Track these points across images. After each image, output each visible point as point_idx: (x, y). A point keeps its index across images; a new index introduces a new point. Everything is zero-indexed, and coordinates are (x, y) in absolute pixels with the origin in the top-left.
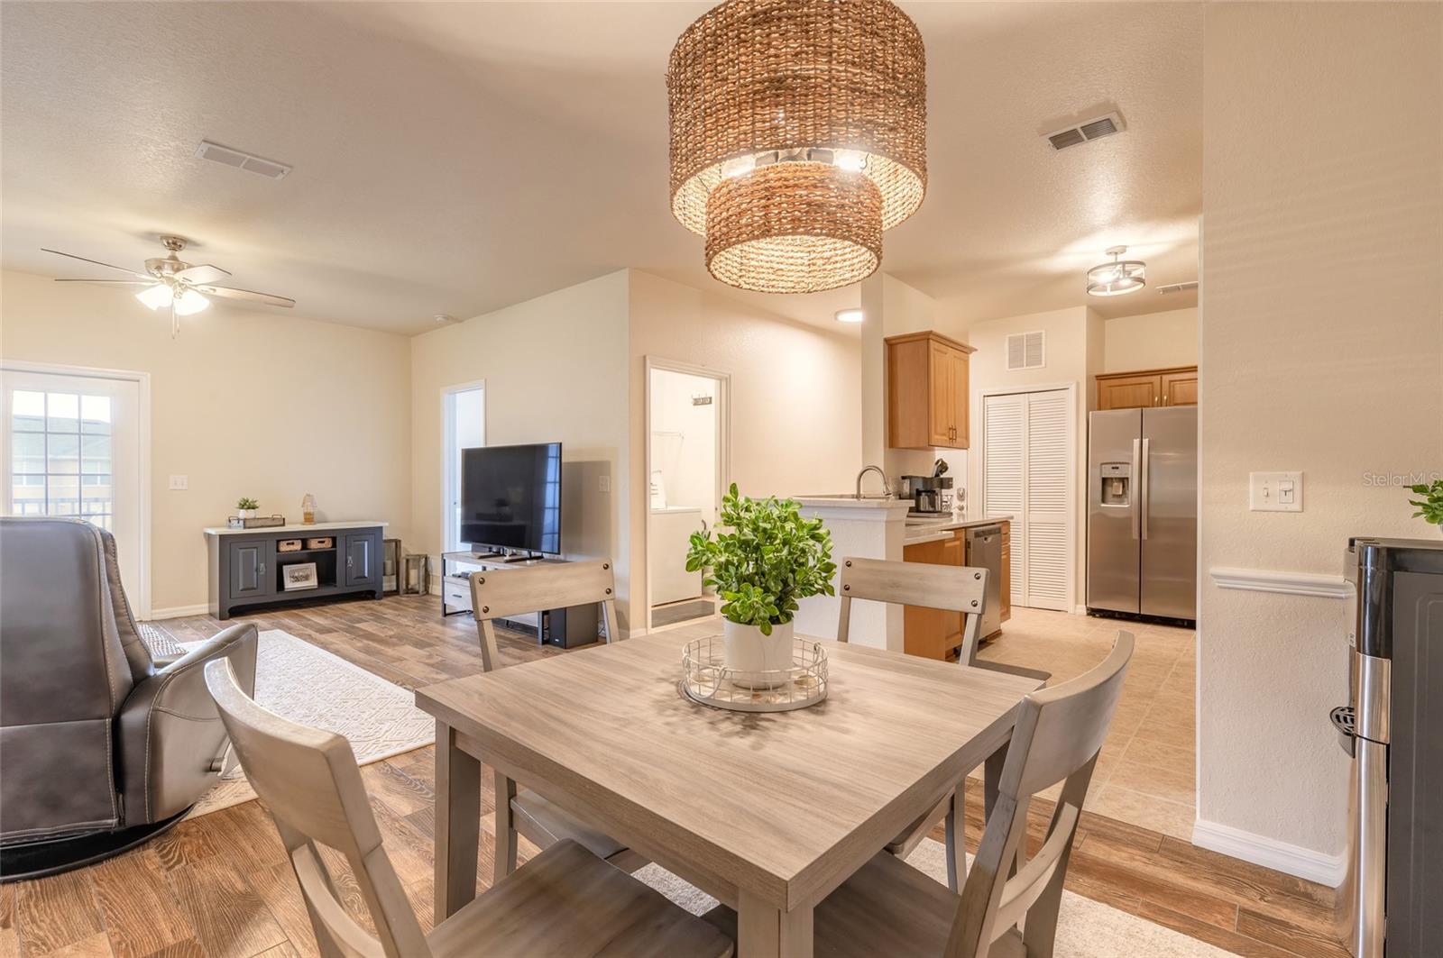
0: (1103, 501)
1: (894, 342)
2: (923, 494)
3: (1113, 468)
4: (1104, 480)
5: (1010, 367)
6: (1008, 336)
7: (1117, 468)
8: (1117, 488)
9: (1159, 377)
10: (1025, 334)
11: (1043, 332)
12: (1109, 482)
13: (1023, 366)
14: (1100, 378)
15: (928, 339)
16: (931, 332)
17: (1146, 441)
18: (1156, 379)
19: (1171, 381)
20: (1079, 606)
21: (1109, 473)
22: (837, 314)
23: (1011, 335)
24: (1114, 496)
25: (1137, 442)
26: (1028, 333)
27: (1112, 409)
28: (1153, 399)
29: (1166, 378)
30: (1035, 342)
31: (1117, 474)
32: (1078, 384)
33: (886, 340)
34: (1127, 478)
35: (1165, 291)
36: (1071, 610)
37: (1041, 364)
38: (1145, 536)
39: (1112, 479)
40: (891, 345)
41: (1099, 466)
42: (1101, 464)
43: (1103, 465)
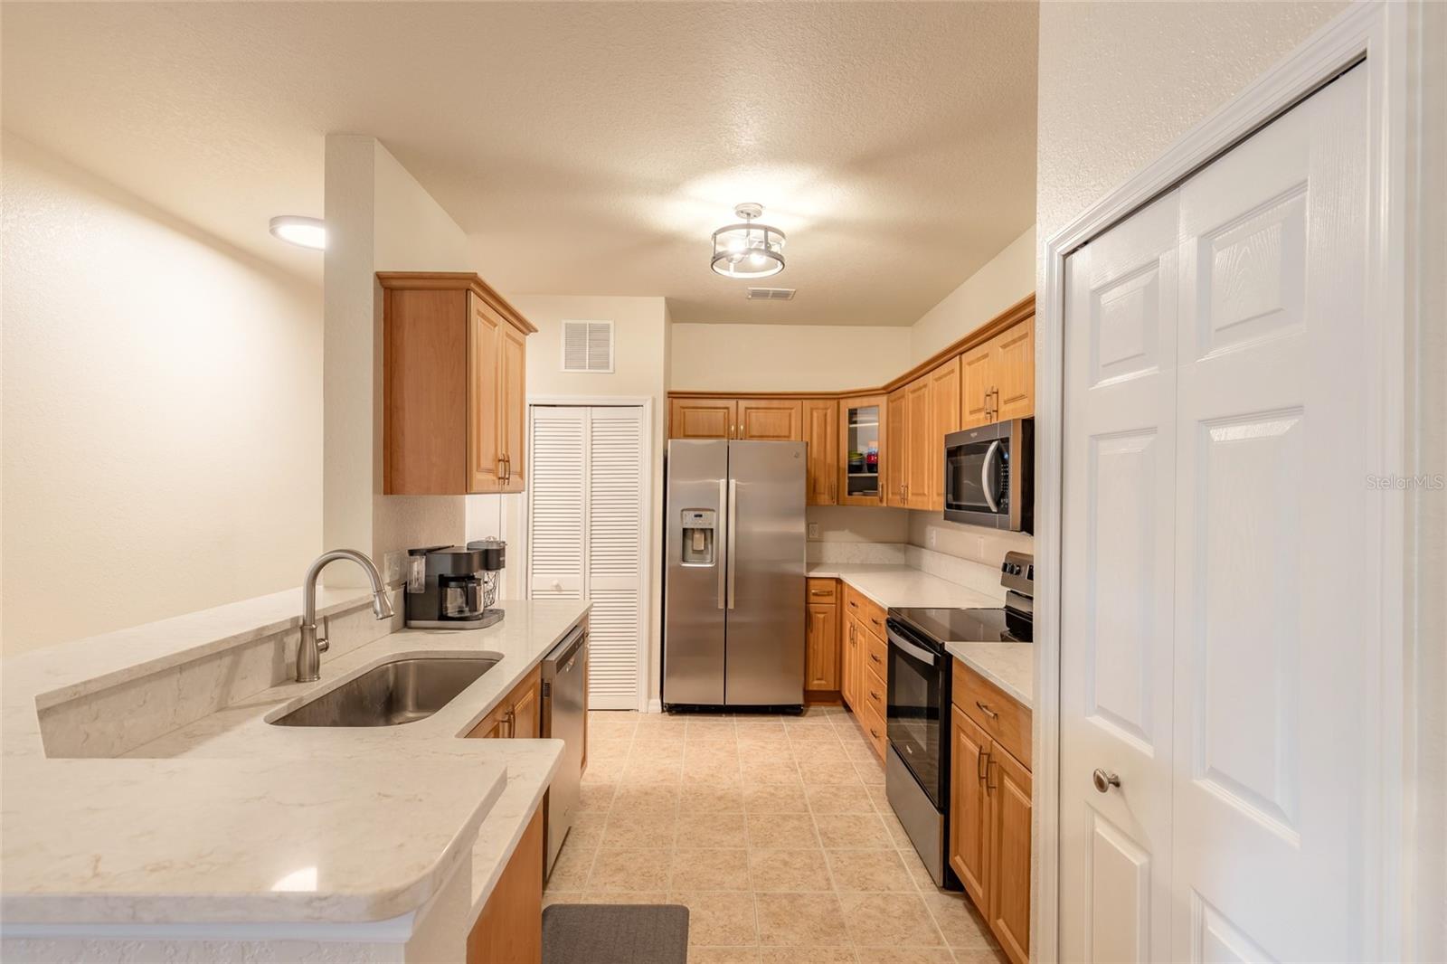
0: (684, 560)
1: (395, 283)
2: (452, 584)
3: (696, 516)
4: (685, 530)
5: (566, 367)
6: (564, 322)
7: (701, 516)
8: (698, 542)
9: (734, 401)
10: (588, 322)
11: (611, 323)
12: (689, 533)
13: (584, 368)
14: (672, 395)
15: (468, 290)
16: (473, 278)
17: (732, 482)
18: (731, 403)
19: (747, 408)
20: (652, 701)
21: (690, 522)
22: (274, 221)
23: (569, 321)
24: (695, 552)
25: (723, 482)
26: (590, 322)
27: (686, 436)
28: (729, 427)
29: (743, 404)
30: (600, 334)
31: (700, 523)
32: (654, 400)
33: (381, 278)
34: (712, 530)
35: (756, 294)
36: (642, 709)
37: (608, 367)
38: (731, 605)
39: (693, 529)
40: (391, 289)
41: (680, 512)
42: (682, 511)
43: (684, 512)
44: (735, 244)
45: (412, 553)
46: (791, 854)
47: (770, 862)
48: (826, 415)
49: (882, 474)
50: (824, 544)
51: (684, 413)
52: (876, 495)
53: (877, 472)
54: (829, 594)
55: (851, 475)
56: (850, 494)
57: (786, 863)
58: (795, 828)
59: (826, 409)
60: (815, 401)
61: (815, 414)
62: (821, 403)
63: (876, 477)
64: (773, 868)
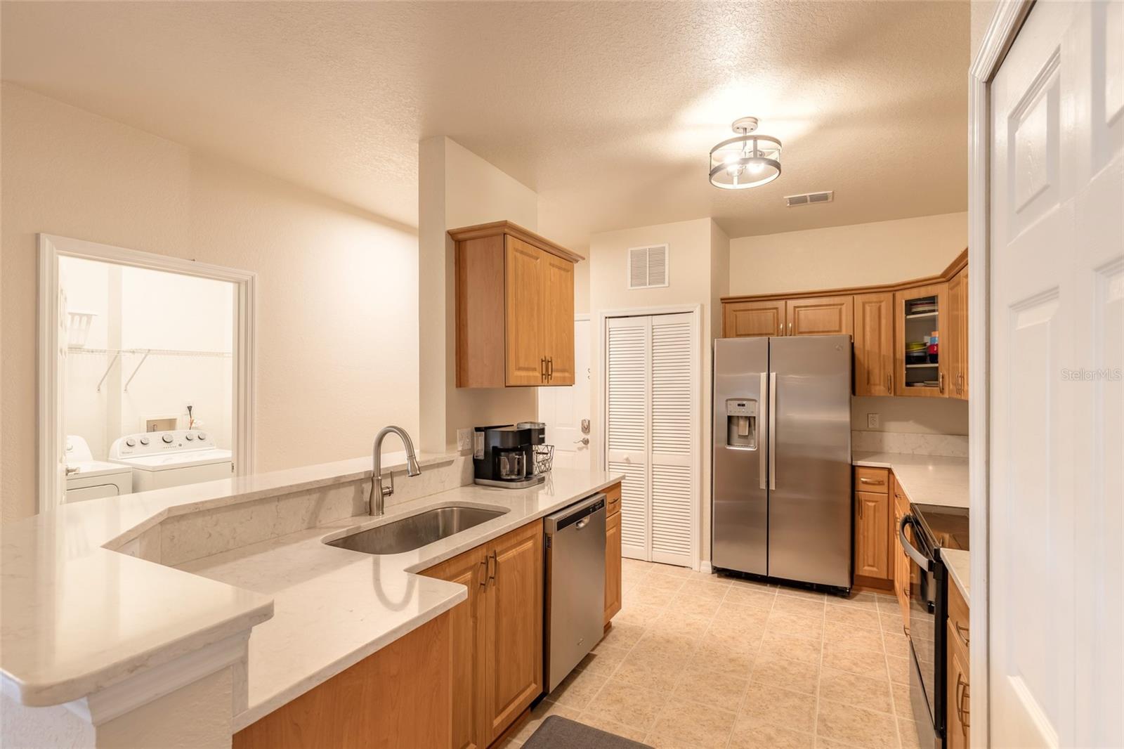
0: (729, 443)
1: (461, 236)
3: (739, 405)
4: (730, 418)
5: (632, 286)
6: (630, 249)
7: (743, 405)
8: (742, 428)
9: (783, 302)
10: (647, 247)
11: (666, 246)
12: (735, 421)
13: (646, 285)
14: (726, 301)
15: (505, 234)
16: (505, 224)
17: (773, 375)
18: (781, 304)
19: (795, 307)
20: (704, 562)
21: (735, 411)
23: (633, 249)
24: (740, 436)
25: (764, 375)
26: (650, 247)
27: (738, 336)
28: (778, 326)
29: (791, 303)
30: (658, 258)
31: (743, 412)
32: (702, 307)
33: (452, 235)
34: (754, 417)
35: (794, 202)
36: (696, 568)
37: (664, 283)
38: (772, 487)
39: (738, 417)
40: (459, 241)
41: (725, 402)
42: (727, 400)
43: (729, 402)
44: (731, 158)
45: (478, 429)
46: (779, 731)
47: (754, 733)
48: (879, 309)
49: (943, 365)
50: (885, 434)
51: (736, 315)
52: (937, 386)
53: (937, 362)
54: (880, 483)
55: (909, 366)
56: (908, 384)
57: (770, 739)
58: (795, 707)
59: (881, 302)
60: (868, 296)
61: (868, 308)
62: (873, 297)
63: (937, 368)
64: (755, 740)
